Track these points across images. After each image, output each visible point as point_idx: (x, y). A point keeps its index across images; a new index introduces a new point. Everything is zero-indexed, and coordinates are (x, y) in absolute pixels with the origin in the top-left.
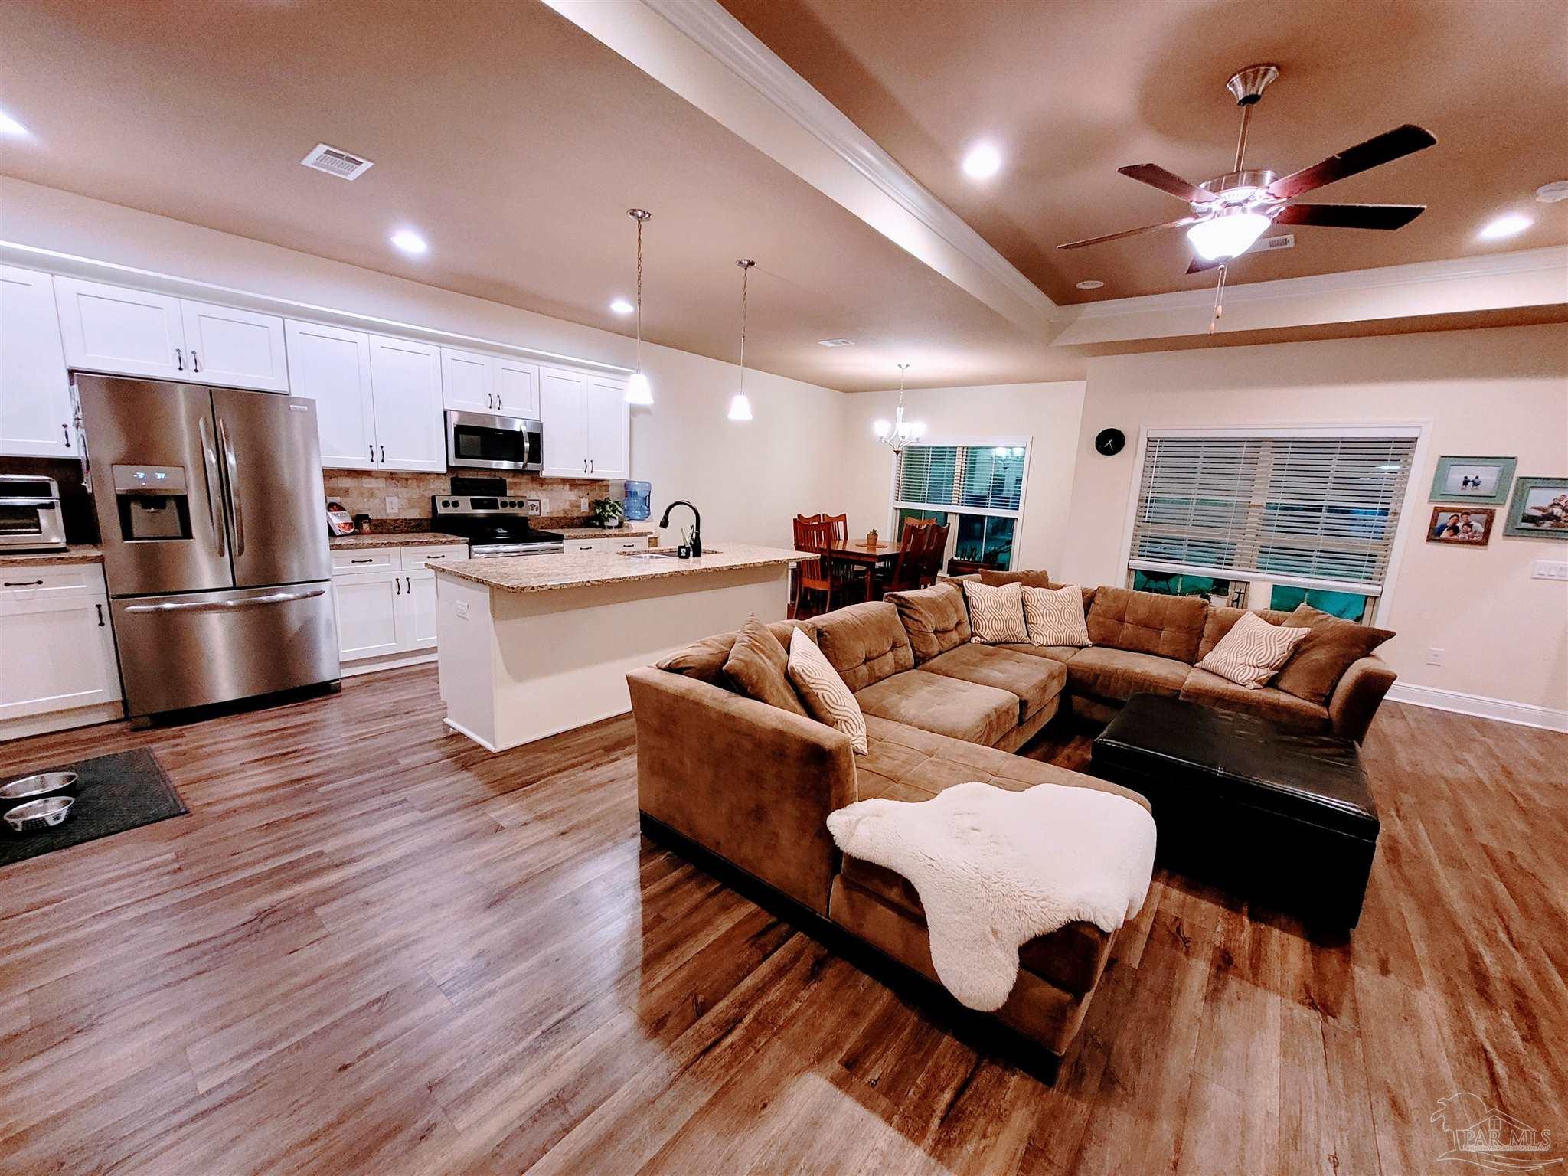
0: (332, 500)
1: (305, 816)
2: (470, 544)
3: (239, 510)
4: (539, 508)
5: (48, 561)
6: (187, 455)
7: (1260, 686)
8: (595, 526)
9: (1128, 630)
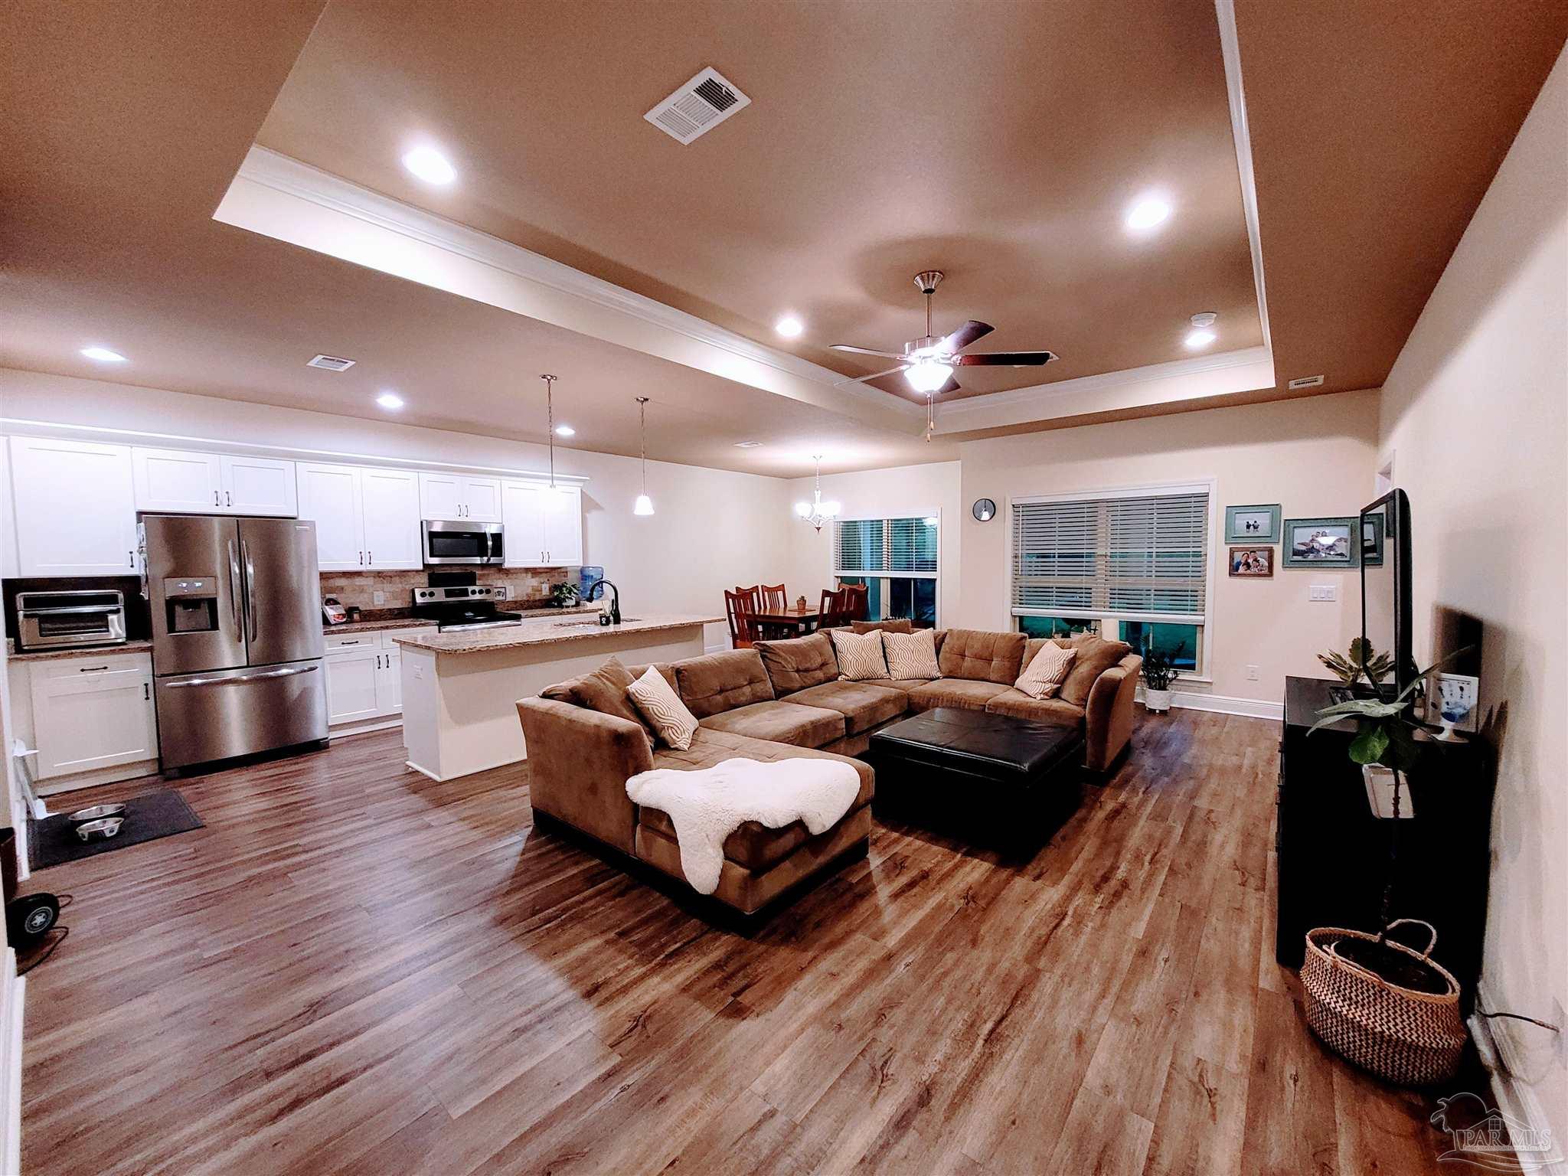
0: (328, 596)
1: (289, 825)
2: (439, 626)
3: (254, 607)
4: (505, 594)
5: (113, 652)
6: (218, 569)
7: (1046, 697)
8: (554, 607)
9: (968, 663)
